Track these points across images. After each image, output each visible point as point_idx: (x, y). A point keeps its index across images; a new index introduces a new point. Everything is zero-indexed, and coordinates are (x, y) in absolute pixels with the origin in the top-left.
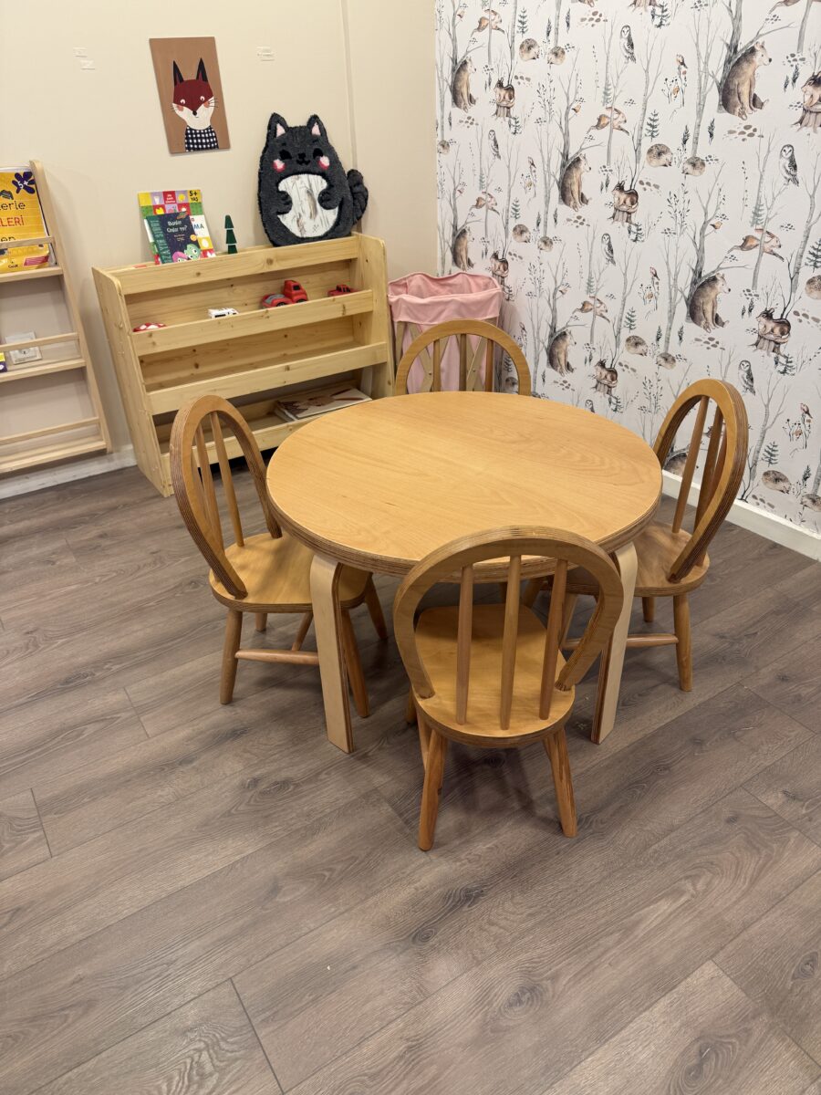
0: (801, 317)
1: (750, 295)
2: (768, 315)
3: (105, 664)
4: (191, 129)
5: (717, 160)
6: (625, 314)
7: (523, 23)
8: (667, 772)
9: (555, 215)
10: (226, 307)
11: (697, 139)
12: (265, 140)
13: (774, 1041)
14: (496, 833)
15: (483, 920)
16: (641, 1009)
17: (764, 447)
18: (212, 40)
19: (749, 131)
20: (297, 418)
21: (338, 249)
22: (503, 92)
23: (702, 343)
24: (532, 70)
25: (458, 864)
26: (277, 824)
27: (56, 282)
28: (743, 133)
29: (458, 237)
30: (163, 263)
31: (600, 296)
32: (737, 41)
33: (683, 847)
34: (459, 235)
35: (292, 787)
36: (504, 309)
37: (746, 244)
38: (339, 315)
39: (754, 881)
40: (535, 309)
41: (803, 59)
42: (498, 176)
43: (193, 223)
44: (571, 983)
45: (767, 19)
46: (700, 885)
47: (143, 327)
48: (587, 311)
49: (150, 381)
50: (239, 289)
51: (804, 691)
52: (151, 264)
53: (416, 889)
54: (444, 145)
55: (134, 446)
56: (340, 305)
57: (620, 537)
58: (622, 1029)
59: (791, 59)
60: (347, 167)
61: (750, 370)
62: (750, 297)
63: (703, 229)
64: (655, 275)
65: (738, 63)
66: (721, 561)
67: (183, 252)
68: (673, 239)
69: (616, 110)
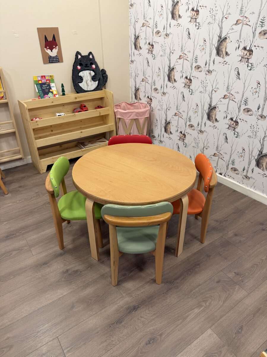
0: (242, 120)
1: (226, 113)
2: (232, 119)
3: (20, 231)
4: (50, 56)
6: (188, 117)
7: (156, 25)
8: (198, 266)
9: (167, 85)
10: (61, 113)
12: (74, 60)
13: (229, 355)
14: (144, 287)
15: (139, 316)
16: (187, 345)
17: (231, 160)
18: (57, 28)
19: (225, 63)
20: (85, 148)
21: (98, 94)
22: (150, 46)
23: (212, 127)
24: (159, 40)
25: (132, 297)
26: (74, 285)
27: (6, 105)
28: (223, 63)
29: (137, 91)
30: (41, 98)
31: (180, 111)
32: (221, 35)
33: (203, 291)
34: (137, 90)
35: (79, 272)
36: (151, 114)
37: (225, 97)
38: (98, 115)
39: (224, 302)
40: (160, 115)
41: (241, 42)
42: (149, 73)
43: (51, 86)
44: (166, 337)
45: (230, 29)
46: (208, 304)
47: (34, 119)
48: (176, 116)
49: (36, 136)
50: (66, 107)
51: (242, 239)
52: (37, 99)
53: (118, 306)
55: (31, 156)
56: (99, 112)
57: (182, 193)
58: (182, 351)
59: (237, 41)
60: (101, 68)
61: (226, 136)
62: (226, 114)
63: (212, 92)
64: (197, 105)
65: (222, 42)
66: (217, 196)
67: (48, 95)
69: (185, 54)
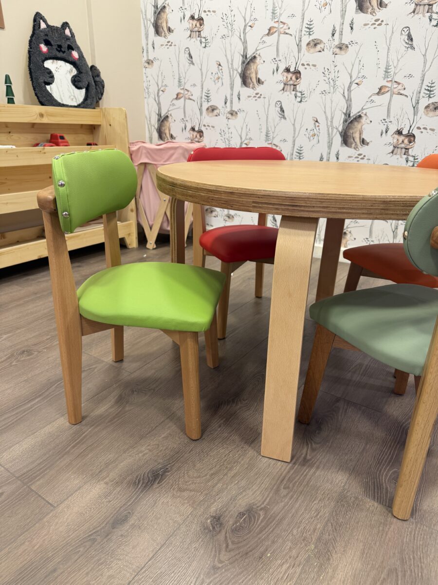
5: (357, 43)
11: (342, 32)
54: (149, 62)
68: (328, 96)
